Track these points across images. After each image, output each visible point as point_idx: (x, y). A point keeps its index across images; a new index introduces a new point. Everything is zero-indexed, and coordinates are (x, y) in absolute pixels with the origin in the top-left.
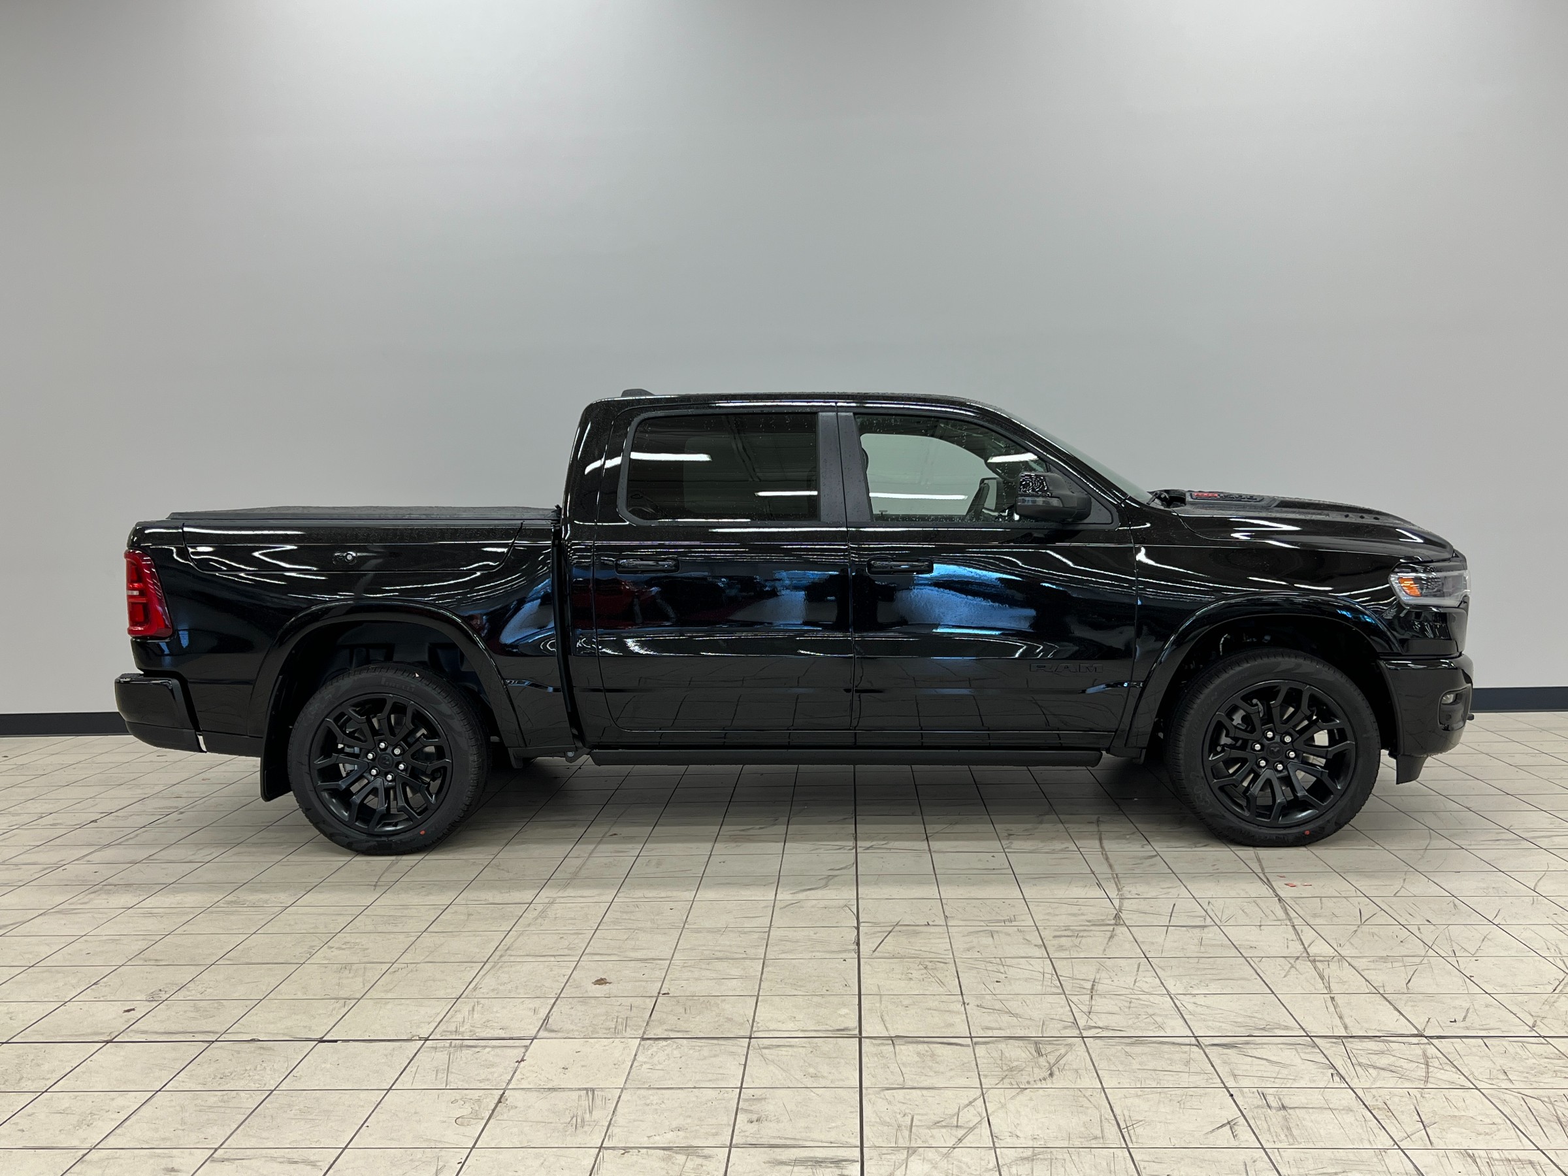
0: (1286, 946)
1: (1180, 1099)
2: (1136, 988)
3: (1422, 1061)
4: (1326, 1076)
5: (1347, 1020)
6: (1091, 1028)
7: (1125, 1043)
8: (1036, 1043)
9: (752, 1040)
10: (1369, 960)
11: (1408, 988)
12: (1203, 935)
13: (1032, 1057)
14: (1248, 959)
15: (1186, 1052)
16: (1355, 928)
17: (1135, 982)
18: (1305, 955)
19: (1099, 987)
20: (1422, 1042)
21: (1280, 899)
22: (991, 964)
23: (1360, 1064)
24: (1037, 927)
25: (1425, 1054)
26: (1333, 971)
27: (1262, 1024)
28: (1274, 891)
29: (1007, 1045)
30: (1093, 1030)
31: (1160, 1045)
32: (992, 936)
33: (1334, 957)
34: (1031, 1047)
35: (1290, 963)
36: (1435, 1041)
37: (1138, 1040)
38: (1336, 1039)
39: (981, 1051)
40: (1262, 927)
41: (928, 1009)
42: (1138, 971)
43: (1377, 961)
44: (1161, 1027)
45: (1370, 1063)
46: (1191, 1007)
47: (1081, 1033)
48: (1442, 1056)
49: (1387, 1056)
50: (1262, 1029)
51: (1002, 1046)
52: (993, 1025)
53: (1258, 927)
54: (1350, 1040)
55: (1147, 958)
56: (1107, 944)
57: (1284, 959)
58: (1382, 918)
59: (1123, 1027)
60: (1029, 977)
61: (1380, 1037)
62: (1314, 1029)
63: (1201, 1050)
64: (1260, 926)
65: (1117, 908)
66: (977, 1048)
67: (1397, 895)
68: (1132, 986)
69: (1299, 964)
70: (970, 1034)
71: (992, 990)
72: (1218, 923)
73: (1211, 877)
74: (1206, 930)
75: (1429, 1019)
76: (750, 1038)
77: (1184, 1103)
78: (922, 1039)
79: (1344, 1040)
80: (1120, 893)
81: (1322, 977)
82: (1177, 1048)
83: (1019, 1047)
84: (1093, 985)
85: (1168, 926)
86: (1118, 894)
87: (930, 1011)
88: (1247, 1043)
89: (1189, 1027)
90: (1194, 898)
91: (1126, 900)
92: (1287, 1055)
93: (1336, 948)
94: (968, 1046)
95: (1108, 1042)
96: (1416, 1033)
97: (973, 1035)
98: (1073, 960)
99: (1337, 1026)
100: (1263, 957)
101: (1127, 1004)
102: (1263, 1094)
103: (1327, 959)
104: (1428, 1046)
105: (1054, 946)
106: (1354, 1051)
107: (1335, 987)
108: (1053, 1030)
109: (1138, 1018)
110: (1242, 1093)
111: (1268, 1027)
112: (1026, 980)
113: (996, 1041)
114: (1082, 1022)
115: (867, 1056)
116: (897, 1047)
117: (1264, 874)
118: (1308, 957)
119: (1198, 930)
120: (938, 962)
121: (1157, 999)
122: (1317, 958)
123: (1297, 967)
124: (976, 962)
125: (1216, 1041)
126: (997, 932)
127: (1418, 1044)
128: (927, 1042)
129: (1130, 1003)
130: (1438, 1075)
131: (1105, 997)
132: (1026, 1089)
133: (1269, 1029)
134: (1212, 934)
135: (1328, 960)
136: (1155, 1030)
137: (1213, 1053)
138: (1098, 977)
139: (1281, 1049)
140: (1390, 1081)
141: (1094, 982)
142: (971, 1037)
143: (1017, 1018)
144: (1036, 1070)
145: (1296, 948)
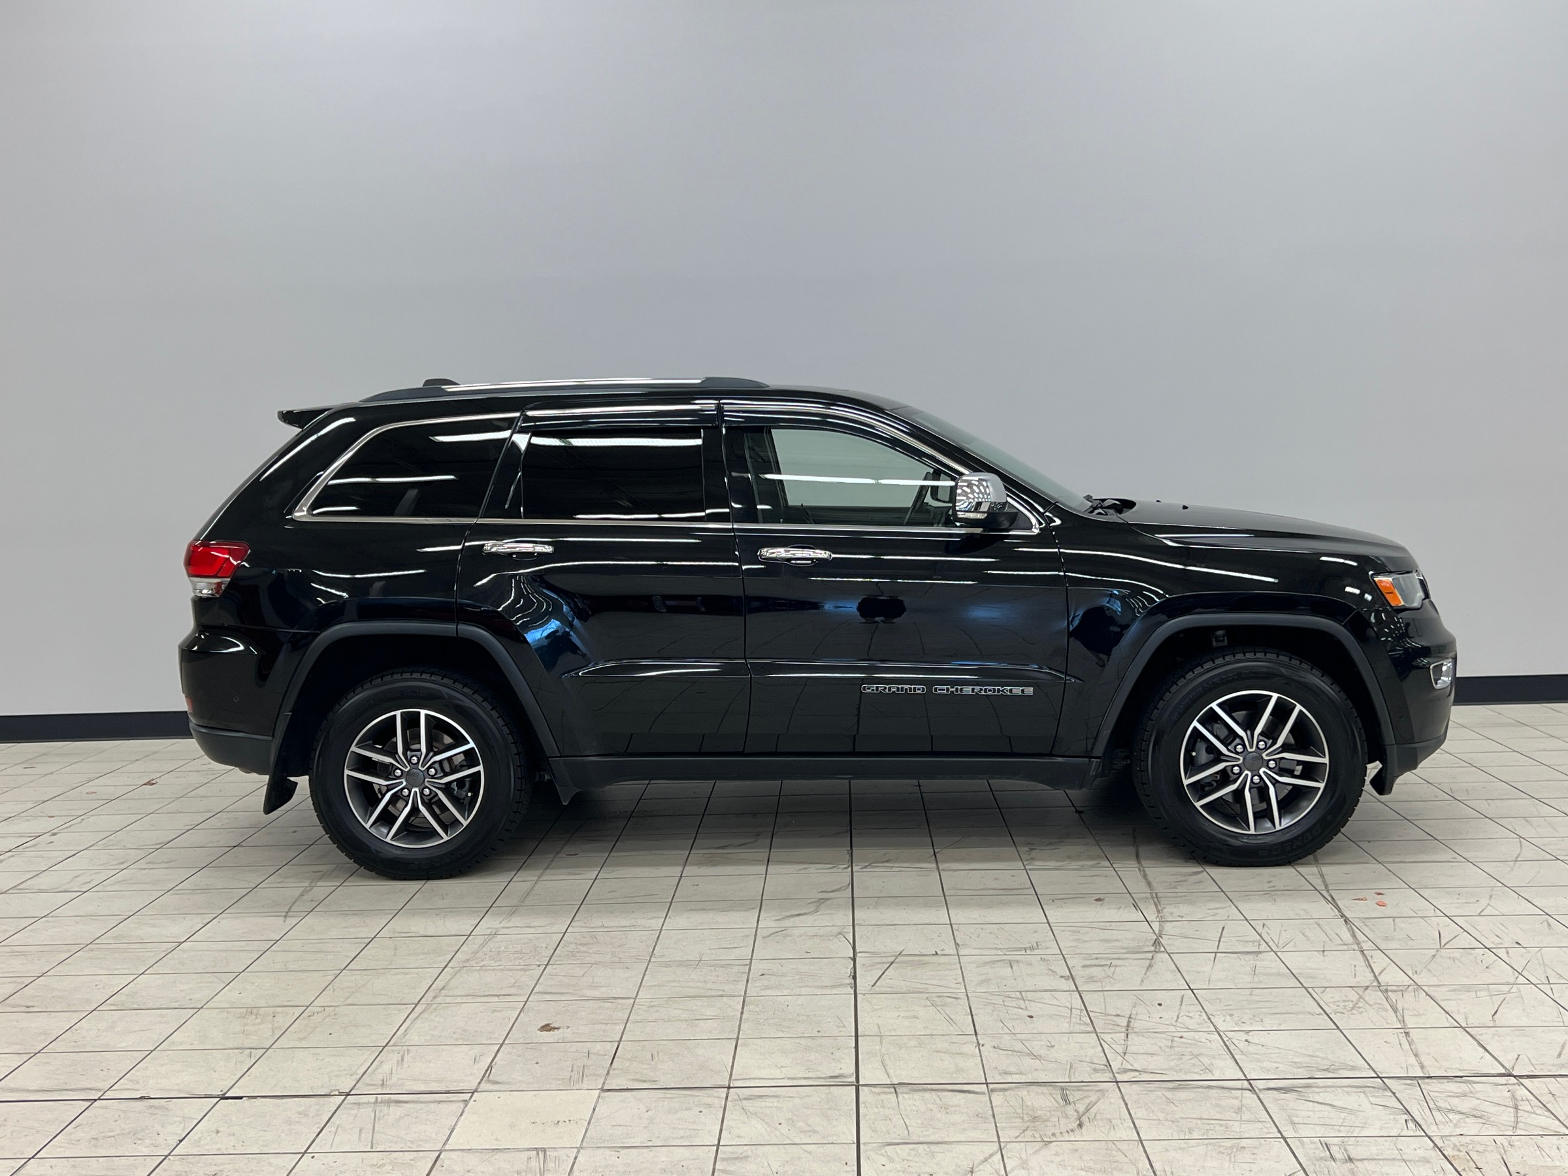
0: (1353, 974)
1: (1230, 1152)
2: (1178, 1024)
3: (1511, 1104)
4: (1398, 1124)
5: (1423, 1058)
6: (1126, 1071)
7: (1166, 1088)
8: (1062, 1089)
9: (731, 1090)
10: (1450, 989)
11: (1494, 1021)
12: (1258, 962)
13: (1057, 1105)
14: (1310, 990)
15: (1237, 1098)
16: (1433, 952)
17: (1178, 1017)
18: (1375, 984)
19: (1135, 1024)
20: (1510, 1082)
21: (1346, 921)
22: (1010, 999)
23: (1439, 1109)
24: (1063, 956)
25: (1514, 1098)
26: (1406, 1002)
27: (1325, 1064)
28: (1340, 910)
29: (1028, 1092)
30: (1128, 1073)
31: (1207, 1089)
32: (1012, 967)
33: (1409, 986)
34: (1056, 1094)
35: (1358, 994)
36: (1525, 1081)
37: (1182, 1084)
38: (1410, 1080)
39: (997, 1099)
40: (1326, 953)
41: (938, 1052)
42: (1181, 1005)
43: (1458, 990)
44: (1208, 1069)
45: (1450, 1108)
46: (1242, 1045)
47: (1114, 1076)
48: (1532, 1097)
49: (1471, 1098)
50: (1324, 1070)
51: (1023, 1092)
52: (1012, 1069)
53: (1321, 952)
54: (1427, 1080)
55: (1192, 990)
56: (1146, 974)
57: (1351, 989)
58: (1465, 941)
59: (1163, 1070)
60: (1054, 1013)
61: (1462, 1077)
62: (1385, 1069)
63: (1255, 1096)
64: (1323, 951)
65: (1157, 932)
66: (994, 1096)
67: (1482, 914)
68: (1174, 1023)
69: (1368, 995)
70: (986, 1080)
71: (1012, 1029)
72: (1275, 948)
73: (1267, 895)
74: (1260, 956)
75: (1519, 1056)
76: (729, 1088)
77: (1235, 1156)
78: (929, 1086)
79: (1420, 1082)
80: (1160, 915)
81: (1395, 1010)
82: (1226, 1093)
83: (1042, 1093)
84: (1129, 1022)
85: (1216, 953)
86: (1157, 916)
87: (939, 1054)
88: (1308, 1086)
89: (1240, 1068)
90: (1246, 919)
91: (1168, 924)
92: (1354, 1100)
93: (1411, 976)
94: (983, 1093)
95: (1147, 1087)
96: (1503, 1071)
97: (988, 1081)
98: (1106, 993)
99: (1412, 1066)
100: (1326, 987)
101: (1169, 1044)
102: (1326, 1144)
103: (1401, 988)
104: (1517, 1087)
105: (1082, 977)
106: (1431, 1093)
107: (1410, 1022)
108: (1083, 1073)
109: (1180, 1059)
110: (1303, 1144)
111: (1333, 1067)
112: (1051, 1017)
113: (1016, 1087)
114: (1115, 1066)
115: (866, 1106)
116: (900, 1096)
117: (1328, 891)
118: (1379, 987)
119: (1251, 957)
120: (949, 997)
121: (1203, 1037)
122: (1389, 988)
123: (1366, 999)
124: (992, 997)
125: (1272, 1084)
126: (1017, 961)
127: (1506, 1085)
128: (936, 1090)
129: (1172, 1042)
130: (1529, 1121)
131: (1143, 1036)
132: (1051, 1142)
133: (1333, 1069)
134: (1268, 962)
135: (1402, 990)
136: (1201, 1072)
137: (1267, 1097)
138: (1134, 1012)
139: (1347, 1092)
140: (1471, 1127)
141: (1130, 1018)
142: (987, 1084)
143: (1040, 1061)
144: (1062, 1121)
145: (1365, 977)
